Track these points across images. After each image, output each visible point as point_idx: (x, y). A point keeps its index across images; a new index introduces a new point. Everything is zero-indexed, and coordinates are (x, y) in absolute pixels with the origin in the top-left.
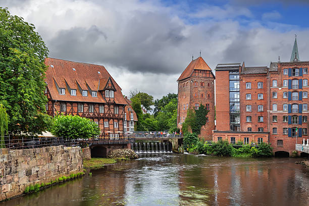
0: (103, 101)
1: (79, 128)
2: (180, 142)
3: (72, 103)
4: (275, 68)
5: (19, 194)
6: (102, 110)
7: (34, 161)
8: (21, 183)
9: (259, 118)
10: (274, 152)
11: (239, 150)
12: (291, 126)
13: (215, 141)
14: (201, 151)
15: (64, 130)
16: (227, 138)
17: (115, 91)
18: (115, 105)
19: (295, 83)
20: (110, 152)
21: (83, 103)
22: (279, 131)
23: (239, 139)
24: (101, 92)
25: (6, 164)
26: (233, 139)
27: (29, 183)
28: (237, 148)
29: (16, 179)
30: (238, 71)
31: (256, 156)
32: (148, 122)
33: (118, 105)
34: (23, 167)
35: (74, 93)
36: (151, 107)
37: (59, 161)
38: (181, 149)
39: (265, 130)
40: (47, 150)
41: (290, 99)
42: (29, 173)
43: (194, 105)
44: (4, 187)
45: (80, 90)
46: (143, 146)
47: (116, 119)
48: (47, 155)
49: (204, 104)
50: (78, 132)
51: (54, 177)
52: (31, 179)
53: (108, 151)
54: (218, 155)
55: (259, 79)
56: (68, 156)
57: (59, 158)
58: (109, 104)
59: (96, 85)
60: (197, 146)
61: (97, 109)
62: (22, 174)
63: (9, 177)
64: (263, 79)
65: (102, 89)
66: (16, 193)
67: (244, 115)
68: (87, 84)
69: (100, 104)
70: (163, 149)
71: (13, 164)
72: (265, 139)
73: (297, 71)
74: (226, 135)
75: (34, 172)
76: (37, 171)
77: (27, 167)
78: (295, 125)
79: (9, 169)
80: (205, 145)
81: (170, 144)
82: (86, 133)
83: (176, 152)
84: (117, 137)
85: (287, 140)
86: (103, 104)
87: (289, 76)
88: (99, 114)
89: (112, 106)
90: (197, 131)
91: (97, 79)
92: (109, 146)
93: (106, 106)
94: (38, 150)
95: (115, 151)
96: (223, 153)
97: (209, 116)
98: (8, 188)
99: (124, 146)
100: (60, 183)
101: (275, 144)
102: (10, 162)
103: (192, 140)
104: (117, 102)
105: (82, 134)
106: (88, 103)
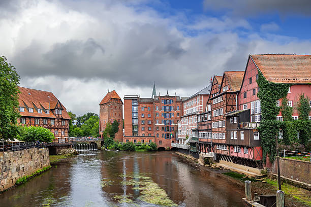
0: (54, 117)
1: (44, 135)
2: (103, 143)
3: (30, 118)
4: (157, 99)
5: (13, 185)
6: (53, 123)
7: (21, 160)
8: (13, 177)
9: (149, 127)
10: (158, 148)
11: (139, 147)
12: (166, 133)
13: (125, 142)
14: (117, 148)
15: (31, 137)
16: (131, 140)
17: (62, 110)
18: (62, 119)
19: (168, 108)
20: (59, 151)
21: (39, 118)
22: (160, 135)
23: (139, 141)
24: (52, 110)
25: (2, 164)
26: (135, 141)
27: (18, 177)
28: (138, 146)
29: (10, 175)
30: (137, 100)
31: (149, 151)
32: (76, 130)
33: (65, 120)
34: (14, 165)
35: (31, 111)
36: (74, 121)
37: (36, 158)
38: (103, 148)
39: (153, 135)
40: (29, 152)
41: (165, 117)
42: (18, 170)
43: (111, 120)
44: (2, 181)
45: (36, 108)
46: (78, 146)
47: (63, 128)
48: (28, 155)
49: (117, 120)
50: (43, 138)
51: (34, 171)
52: (20, 174)
53: (57, 151)
54: (127, 150)
55: (148, 105)
56: (42, 155)
57: (36, 157)
58: (58, 119)
59: (48, 106)
60: (113, 146)
61: (49, 122)
62: (14, 170)
63: (5, 174)
64: (151, 105)
65: (53, 108)
66: (10, 185)
67: (141, 126)
68: (41, 105)
69: (51, 119)
70: (91, 148)
71: (7, 163)
72: (153, 141)
73: (168, 101)
74: (131, 138)
75: (21, 168)
76: (23, 168)
77: (16, 164)
78: (168, 132)
79: (5, 168)
80: (119, 145)
81: (96, 145)
82: (49, 139)
83: (100, 149)
84: (64, 141)
85: (164, 140)
86: (54, 119)
87: (165, 104)
88: (51, 125)
89: (60, 120)
90: (113, 136)
91: (48, 102)
92: (58, 147)
93: (56, 120)
94: (22, 151)
95: (63, 150)
96: (130, 149)
97: (120, 127)
98: (5, 181)
99: (68, 147)
100: (38, 174)
101: (158, 143)
102: (5, 162)
103: (110, 142)
104: (64, 118)
105: (46, 140)
106: (43, 118)
